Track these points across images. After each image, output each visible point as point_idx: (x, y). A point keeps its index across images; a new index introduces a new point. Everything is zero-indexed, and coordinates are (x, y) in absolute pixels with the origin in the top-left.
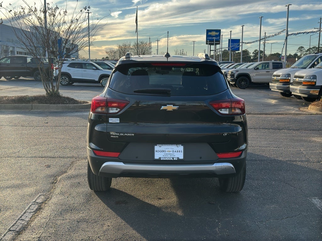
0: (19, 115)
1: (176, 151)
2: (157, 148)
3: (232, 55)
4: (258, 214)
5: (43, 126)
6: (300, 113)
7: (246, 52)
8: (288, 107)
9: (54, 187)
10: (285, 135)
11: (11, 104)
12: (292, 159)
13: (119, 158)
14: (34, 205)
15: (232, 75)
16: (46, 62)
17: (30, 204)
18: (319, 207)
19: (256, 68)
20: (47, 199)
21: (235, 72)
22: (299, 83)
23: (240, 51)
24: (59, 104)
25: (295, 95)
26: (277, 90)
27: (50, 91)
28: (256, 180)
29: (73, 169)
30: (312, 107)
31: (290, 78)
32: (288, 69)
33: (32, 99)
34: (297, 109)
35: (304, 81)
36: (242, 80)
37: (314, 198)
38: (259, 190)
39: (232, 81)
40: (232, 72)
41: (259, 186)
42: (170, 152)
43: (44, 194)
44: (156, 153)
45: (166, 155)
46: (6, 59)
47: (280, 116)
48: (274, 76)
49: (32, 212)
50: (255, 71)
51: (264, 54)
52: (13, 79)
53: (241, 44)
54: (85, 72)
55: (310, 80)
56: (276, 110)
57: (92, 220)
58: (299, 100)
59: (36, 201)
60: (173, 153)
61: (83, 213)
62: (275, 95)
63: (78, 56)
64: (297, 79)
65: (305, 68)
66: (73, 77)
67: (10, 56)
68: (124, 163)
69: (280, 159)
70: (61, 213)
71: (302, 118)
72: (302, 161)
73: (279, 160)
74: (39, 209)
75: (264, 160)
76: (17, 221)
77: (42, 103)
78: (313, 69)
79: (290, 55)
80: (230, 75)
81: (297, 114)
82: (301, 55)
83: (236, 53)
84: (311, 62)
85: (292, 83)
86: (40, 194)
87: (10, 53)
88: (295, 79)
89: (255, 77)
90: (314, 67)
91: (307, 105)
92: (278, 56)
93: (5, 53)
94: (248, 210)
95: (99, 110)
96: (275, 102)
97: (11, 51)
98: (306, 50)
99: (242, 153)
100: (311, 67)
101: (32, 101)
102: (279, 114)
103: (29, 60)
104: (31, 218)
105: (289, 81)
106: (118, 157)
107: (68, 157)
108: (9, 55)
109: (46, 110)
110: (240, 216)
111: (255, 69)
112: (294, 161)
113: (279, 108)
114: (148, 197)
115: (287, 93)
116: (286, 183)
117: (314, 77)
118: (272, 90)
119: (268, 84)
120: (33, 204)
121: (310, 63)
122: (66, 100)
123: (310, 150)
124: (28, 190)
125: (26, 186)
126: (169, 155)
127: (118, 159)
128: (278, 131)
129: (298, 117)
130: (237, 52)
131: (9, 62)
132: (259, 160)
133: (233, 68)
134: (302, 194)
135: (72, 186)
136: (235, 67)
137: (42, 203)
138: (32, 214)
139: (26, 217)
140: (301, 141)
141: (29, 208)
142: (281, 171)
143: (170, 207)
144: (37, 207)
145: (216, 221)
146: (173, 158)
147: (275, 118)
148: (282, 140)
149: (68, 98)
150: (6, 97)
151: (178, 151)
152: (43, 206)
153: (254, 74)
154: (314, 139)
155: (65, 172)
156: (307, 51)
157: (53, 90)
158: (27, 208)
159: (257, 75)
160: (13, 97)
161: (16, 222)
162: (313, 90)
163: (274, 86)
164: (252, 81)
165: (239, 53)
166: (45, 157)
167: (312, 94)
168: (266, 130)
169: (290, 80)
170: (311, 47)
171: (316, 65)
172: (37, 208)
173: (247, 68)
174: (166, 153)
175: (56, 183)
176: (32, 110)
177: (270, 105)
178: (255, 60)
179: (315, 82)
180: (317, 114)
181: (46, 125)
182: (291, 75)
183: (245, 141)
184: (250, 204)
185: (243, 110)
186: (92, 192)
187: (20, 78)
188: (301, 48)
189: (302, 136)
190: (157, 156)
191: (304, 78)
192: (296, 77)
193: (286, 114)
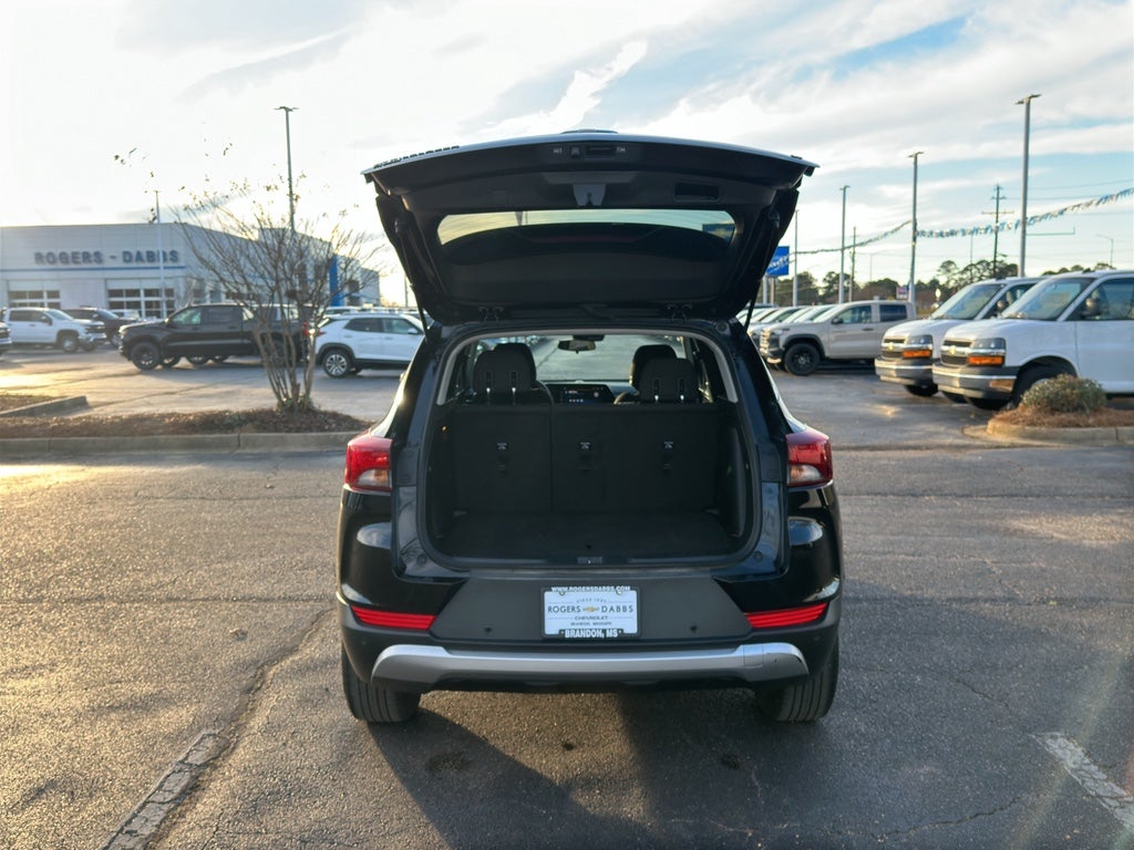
0: (199, 467)
1: (612, 608)
2: (552, 598)
3: (769, 287)
4: (881, 802)
5: (258, 498)
6: (967, 442)
7: (804, 279)
8: (932, 428)
9: (249, 706)
10: (933, 512)
11: (183, 433)
12: (964, 594)
13: (431, 633)
14: (178, 776)
15: (773, 341)
16: (294, 319)
17: (167, 772)
18: (1072, 769)
19: (836, 320)
20: (225, 749)
21: (780, 332)
22: (959, 360)
23: (789, 277)
24: (311, 431)
25: (945, 393)
26: (898, 380)
27: (286, 396)
28: (865, 669)
29: (317, 639)
30: (999, 425)
31: (930, 346)
32: (924, 322)
33: (240, 419)
34: (957, 432)
35: (973, 355)
36: (801, 353)
37: (1049, 734)
38: (876, 710)
39: (775, 355)
40: (773, 334)
41: (876, 692)
42: (593, 610)
43: (217, 731)
44: (548, 615)
45: (581, 621)
46: (189, 312)
47: (912, 454)
48: (888, 341)
49: (168, 802)
50: (834, 328)
51: (853, 282)
52: (210, 362)
53: (792, 258)
54: (389, 342)
55: (989, 351)
56: (898, 435)
57: (348, 835)
58: (956, 405)
59: (186, 758)
60: (605, 614)
61: (324, 804)
62: (890, 393)
63: (378, 300)
64: (953, 350)
65: (971, 318)
66: (359, 355)
67: (208, 303)
68: (449, 647)
69: (929, 593)
70: (255, 807)
71: (973, 459)
72: (993, 600)
73: (926, 599)
74: (193, 789)
75: (883, 599)
76: (114, 838)
77: (265, 430)
78: (993, 321)
79: (920, 284)
80: (768, 340)
81: (959, 448)
82: (948, 282)
83: (780, 281)
84: (988, 303)
85: (938, 360)
86: (204, 732)
87: (208, 296)
88: (945, 348)
89: (834, 346)
90: (996, 316)
91: (983, 420)
92: (888, 287)
93: (195, 296)
94: (847, 787)
95: (370, 477)
96: (895, 413)
97: (211, 292)
98: (961, 269)
99: (827, 607)
100: (987, 317)
101: (240, 425)
102: (908, 448)
103: (248, 314)
104: (158, 826)
105: (927, 354)
106: (428, 630)
107: (310, 598)
108: (205, 301)
109: (275, 450)
110: (822, 811)
111: (833, 323)
112: (972, 600)
113: (905, 431)
114: (531, 739)
115: (923, 388)
116: (958, 681)
117: (1000, 343)
118: (883, 378)
119: (871, 361)
120: (178, 768)
121: (985, 305)
122: (331, 421)
123: (1011, 561)
124: (174, 718)
125: (168, 701)
126: (591, 621)
127: (428, 635)
128: (912, 499)
129: (965, 457)
130: (782, 278)
131: (196, 319)
132: (867, 600)
133: (774, 321)
134: (1010, 723)
135: (305, 701)
136: (779, 319)
137: (206, 764)
138: (165, 808)
139: (147, 820)
140: (981, 530)
141: (160, 788)
142: (938, 635)
143: (599, 780)
144: (185, 779)
145: (747, 834)
146: (604, 631)
147: (899, 460)
148: (927, 531)
149: (335, 415)
150: (170, 415)
151: (618, 608)
152: (206, 777)
153: (832, 337)
154: (1017, 524)
155: (293, 650)
156: (962, 273)
157: (296, 395)
158: (153, 788)
159: (838, 339)
160: (190, 415)
161: (110, 843)
162: (998, 380)
163: (887, 367)
164: (827, 354)
165: (786, 281)
166: (243, 599)
167: (994, 389)
168: (879, 497)
169: (931, 351)
170: (974, 262)
171: (1002, 310)
172: (187, 786)
173: (812, 319)
174: (582, 614)
175: (259, 688)
176: (238, 451)
177: (881, 422)
178: (829, 298)
179: (1003, 358)
180: (1013, 446)
181: (269, 492)
182: (934, 339)
183: (836, 569)
184: (854, 765)
185: (825, 469)
186: (362, 724)
187: (228, 361)
188: (947, 266)
189: (982, 516)
190: (552, 626)
191: (972, 346)
192: (948, 343)
193: (928, 448)
